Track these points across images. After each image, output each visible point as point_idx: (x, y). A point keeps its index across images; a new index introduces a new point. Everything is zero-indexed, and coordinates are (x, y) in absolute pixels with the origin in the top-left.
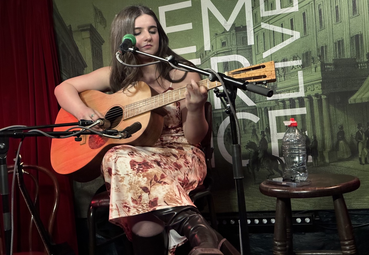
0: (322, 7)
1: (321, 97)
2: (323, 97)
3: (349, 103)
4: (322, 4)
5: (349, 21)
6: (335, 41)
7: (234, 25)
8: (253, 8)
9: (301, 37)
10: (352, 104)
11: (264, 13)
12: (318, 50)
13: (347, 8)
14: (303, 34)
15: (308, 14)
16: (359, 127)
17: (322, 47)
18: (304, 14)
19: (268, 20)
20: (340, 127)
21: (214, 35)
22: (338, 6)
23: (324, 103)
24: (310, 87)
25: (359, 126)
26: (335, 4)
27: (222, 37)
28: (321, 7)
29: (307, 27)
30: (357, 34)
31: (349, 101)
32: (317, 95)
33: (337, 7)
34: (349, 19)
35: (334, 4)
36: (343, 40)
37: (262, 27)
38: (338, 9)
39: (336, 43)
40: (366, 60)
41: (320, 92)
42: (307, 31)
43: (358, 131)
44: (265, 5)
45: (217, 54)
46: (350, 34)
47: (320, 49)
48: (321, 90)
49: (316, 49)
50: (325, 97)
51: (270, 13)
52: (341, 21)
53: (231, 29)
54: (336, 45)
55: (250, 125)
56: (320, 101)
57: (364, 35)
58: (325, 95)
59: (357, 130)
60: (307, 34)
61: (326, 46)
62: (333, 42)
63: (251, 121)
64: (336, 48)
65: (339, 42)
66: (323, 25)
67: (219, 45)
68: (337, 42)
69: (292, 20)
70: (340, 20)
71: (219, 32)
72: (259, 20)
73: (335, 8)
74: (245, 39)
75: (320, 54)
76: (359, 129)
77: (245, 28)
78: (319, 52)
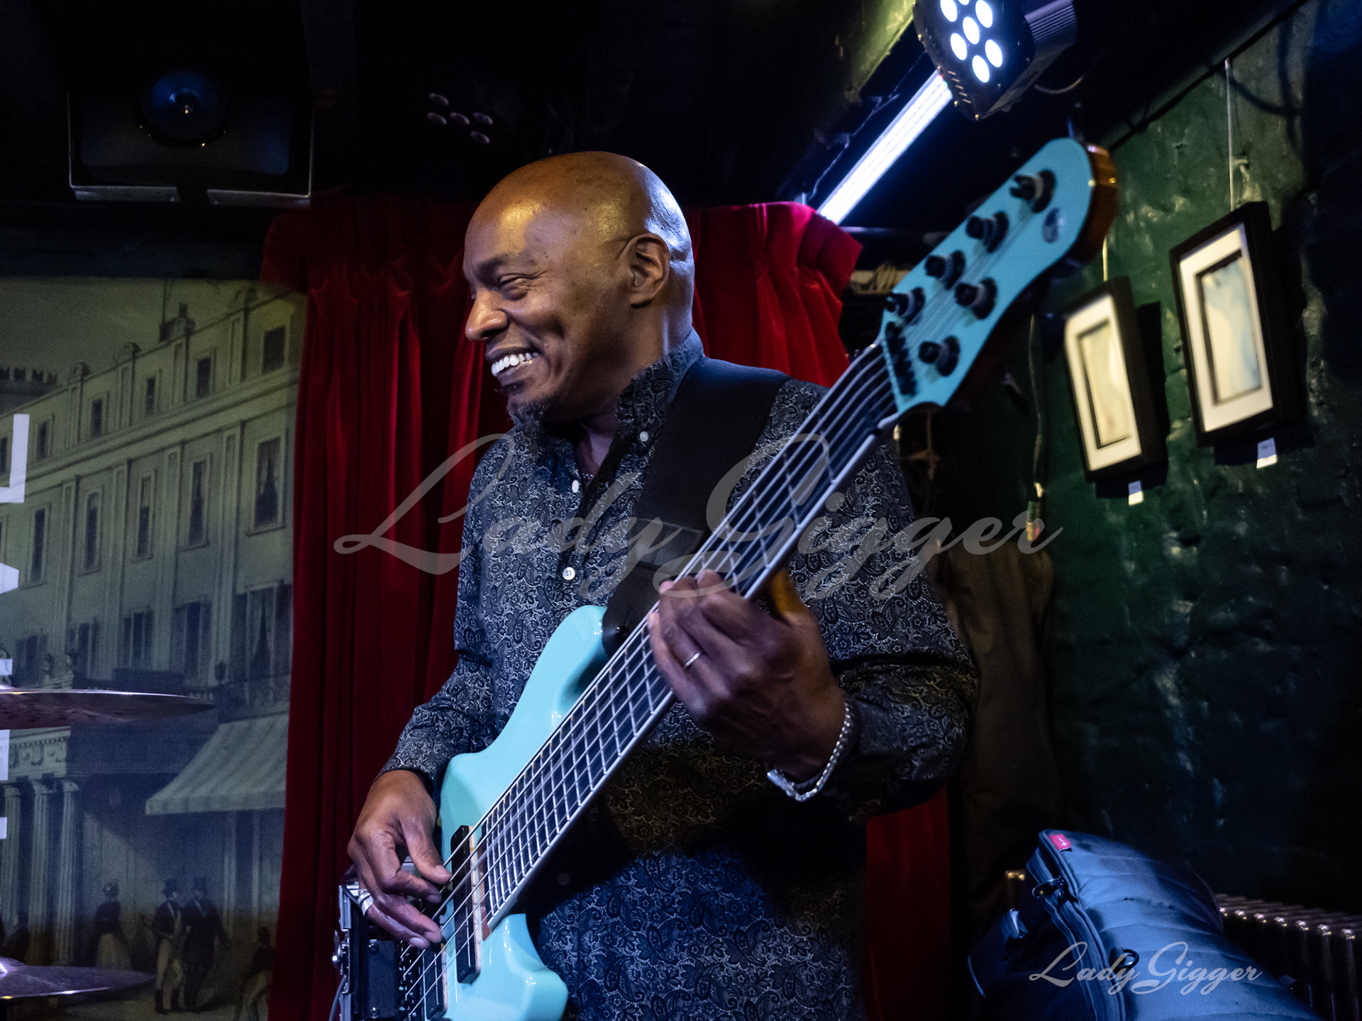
0: (100, 504)
1: (60, 787)
2: (69, 787)
3: (148, 812)
4: (100, 495)
5: (177, 559)
6: (125, 613)
9: (22, 587)
10: (154, 817)
12: (71, 633)
13: (175, 519)
14: (29, 578)
15: (52, 518)
16: (167, 892)
17: (84, 628)
18: (40, 516)
20: (109, 889)
22: (148, 508)
23: (68, 809)
24: (29, 751)
25: (170, 887)
26: (142, 502)
28: (98, 503)
29: (44, 556)
30: (195, 600)
31: (147, 807)
32: (48, 780)
33: (144, 511)
34: (177, 553)
35: (139, 500)
36: (149, 616)
38: (147, 518)
39: (127, 621)
40: (212, 681)
41: (60, 769)
42: (43, 569)
43: (164, 905)
46: (174, 596)
47: (77, 631)
48: (63, 765)
49: (64, 631)
50: (75, 787)
52: (152, 555)
54: (128, 627)
56: (56, 800)
57: (215, 607)
58: (75, 782)
59: (162, 899)
60: (42, 578)
61: (96, 627)
62: (120, 615)
64: (127, 634)
65: (138, 617)
66: (97, 558)
68: (133, 617)
70: (149, 551)
73: (138, 512)
75: (76, 647)
76: (167, 897)
78: (72, 638)
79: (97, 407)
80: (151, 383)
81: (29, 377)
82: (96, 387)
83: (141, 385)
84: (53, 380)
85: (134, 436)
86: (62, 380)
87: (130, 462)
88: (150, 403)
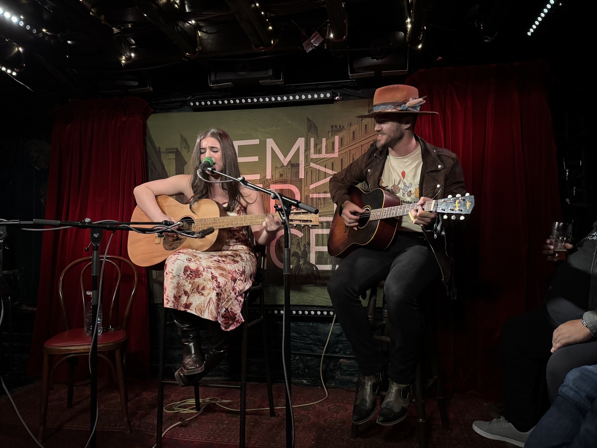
4: (355, 154)
7: (290, 162)
8: (305, 150)
11: (313, 156)
15: (344, 160)
18: (342, 160)
19: (316, 161)
21: (275, 168)
27: (280, 170)
37: (311, 166)
44: (314, 150)
45: (276, 182)
51: (317, 156)
53: (288, 165)
55: (295, 239)
63: (297, 236)
67: (278, 176)
69: (333, 163)
71: (279, 166)
72: (309, 161)
74: (297, 173)
77: (298, 165)
79: (354, 133)
80: (366, 126)
81: (338, 127)
82: (353, 128)
83: (364, 126)
84: (343, 127)
85: (362, 139)
86: (345, 127)
87: (362, 146)
88: (366, 131)
